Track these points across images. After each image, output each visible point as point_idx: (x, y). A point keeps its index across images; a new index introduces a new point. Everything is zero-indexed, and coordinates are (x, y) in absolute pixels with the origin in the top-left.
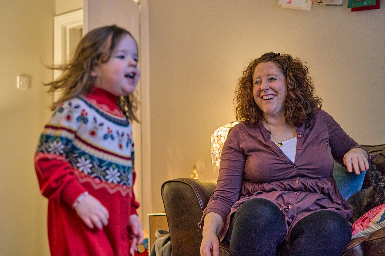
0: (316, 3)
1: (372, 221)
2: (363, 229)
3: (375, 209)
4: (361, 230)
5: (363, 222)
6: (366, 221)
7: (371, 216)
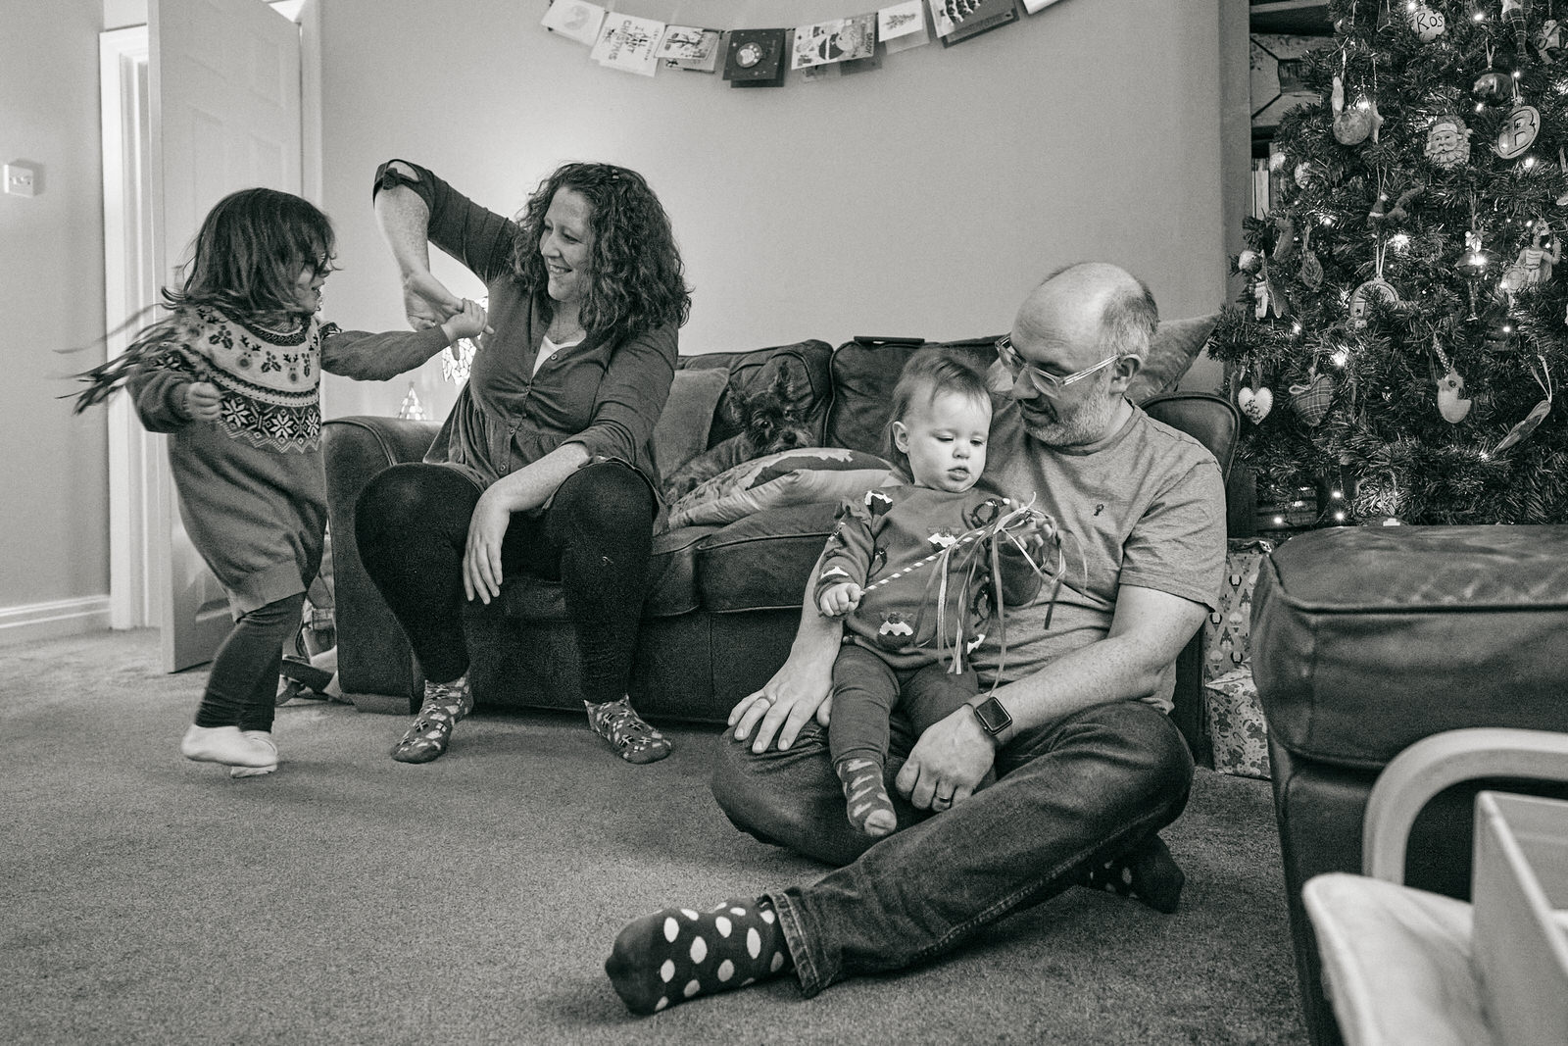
0: (665, 62)
4: (715, 498)
6: (727, 483)
7: (738, 475)
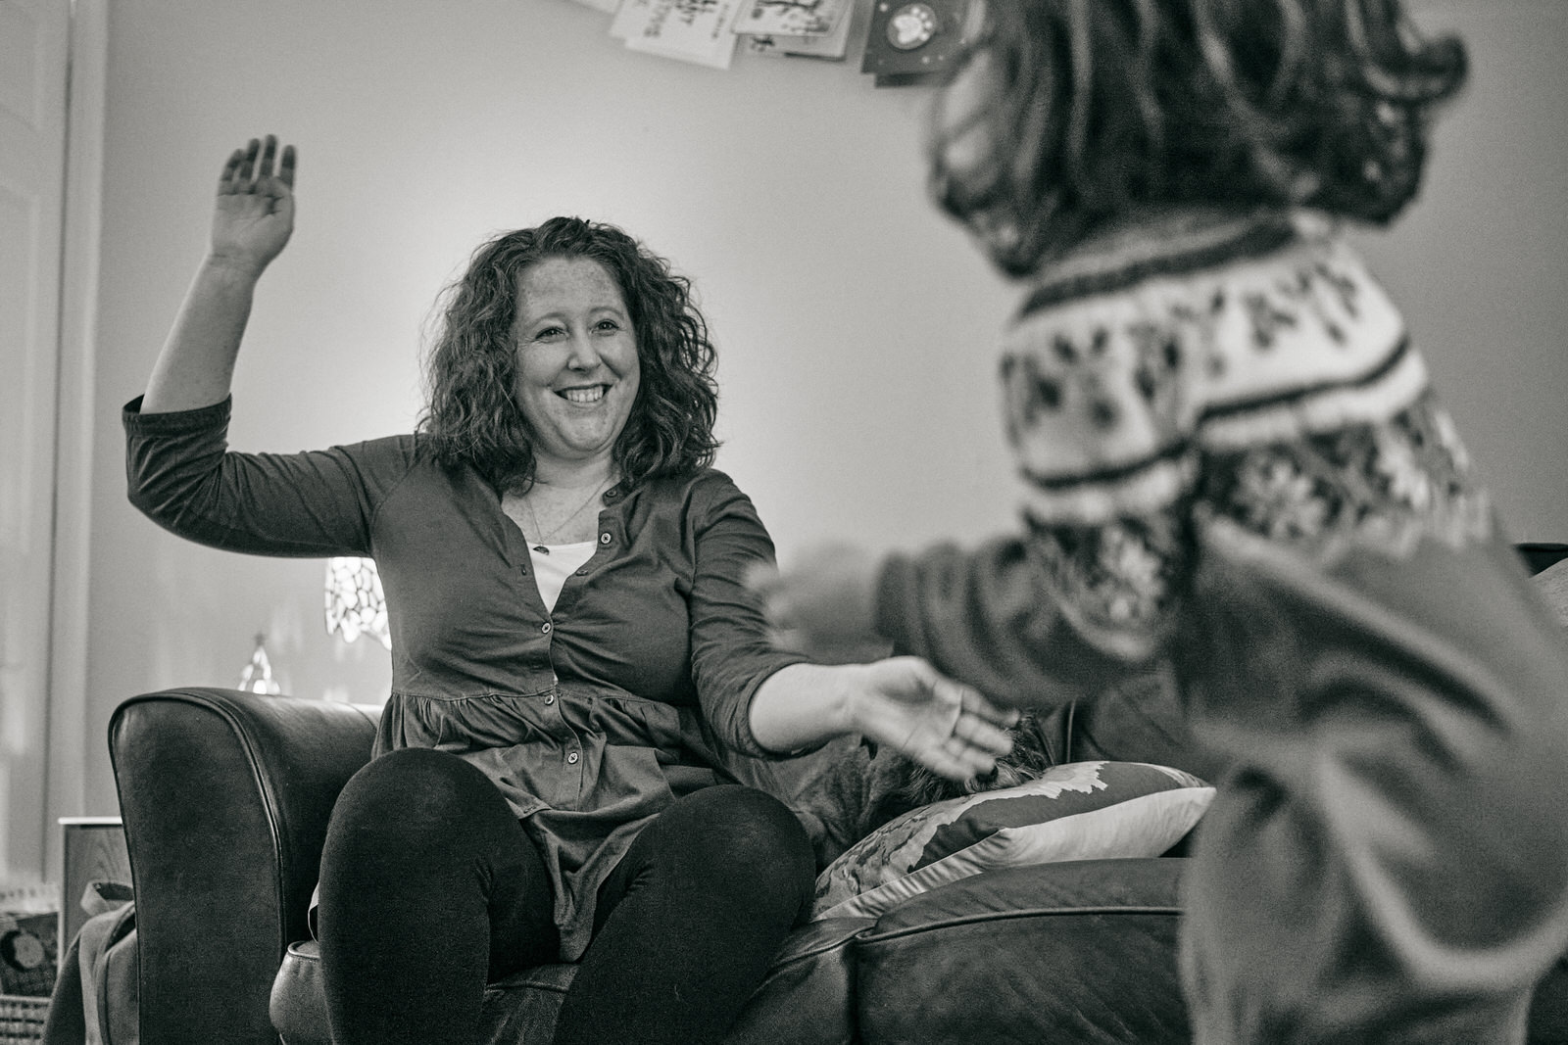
0: (750, 42)
1: (894, 861)
2: (859, 889)
3: (904, 819)
4: (852, 891)
5: (862, 865)
6: (870, 860)
7: (889, 845)
